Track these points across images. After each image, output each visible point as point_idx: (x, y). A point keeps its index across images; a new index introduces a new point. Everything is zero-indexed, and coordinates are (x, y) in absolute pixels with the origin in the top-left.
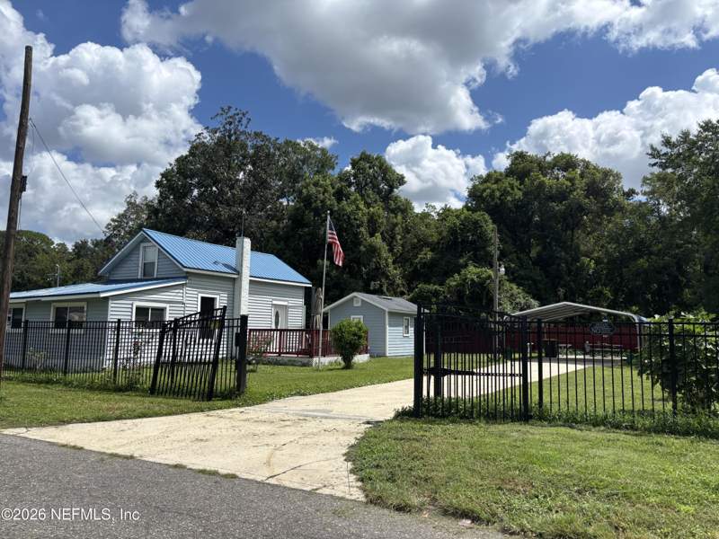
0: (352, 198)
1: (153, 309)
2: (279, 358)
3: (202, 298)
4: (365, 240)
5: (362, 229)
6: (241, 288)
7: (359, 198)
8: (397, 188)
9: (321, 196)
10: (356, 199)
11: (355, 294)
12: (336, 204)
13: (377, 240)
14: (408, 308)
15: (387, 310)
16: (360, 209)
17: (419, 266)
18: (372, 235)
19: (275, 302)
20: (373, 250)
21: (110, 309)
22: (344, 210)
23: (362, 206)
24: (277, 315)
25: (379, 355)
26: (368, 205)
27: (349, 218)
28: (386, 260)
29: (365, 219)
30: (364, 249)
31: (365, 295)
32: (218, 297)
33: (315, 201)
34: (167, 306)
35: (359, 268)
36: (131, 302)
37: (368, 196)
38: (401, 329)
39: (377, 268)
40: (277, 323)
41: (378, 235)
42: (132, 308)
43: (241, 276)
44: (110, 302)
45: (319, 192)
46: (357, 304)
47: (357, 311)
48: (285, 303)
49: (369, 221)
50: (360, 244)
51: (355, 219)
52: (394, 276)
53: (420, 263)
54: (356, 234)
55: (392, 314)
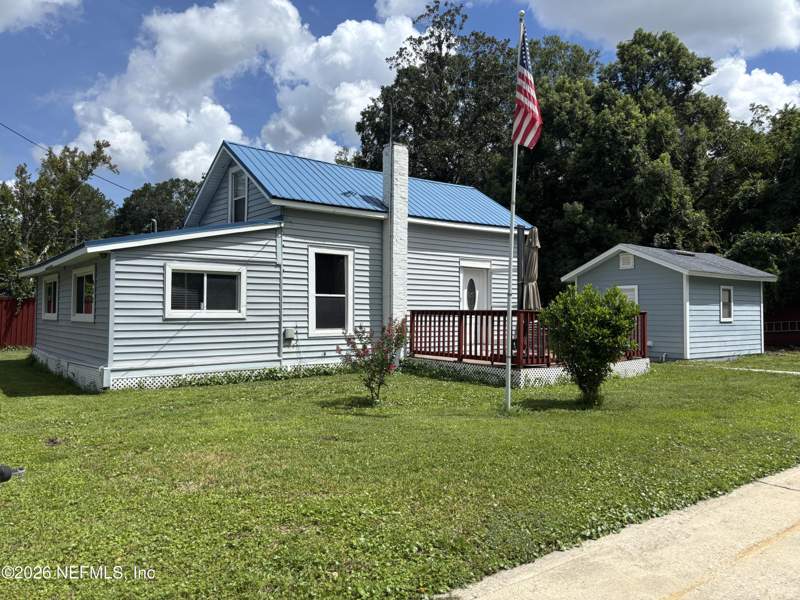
0: (620, 102)
1: (212, 276)
2: (459, 366)
3: (318, 256)
4: (643, 164)
5: (638, 148)
6: (391, 236)
7: (631, 100)
8: (698, 81)
9: (567, 104)
10: (626, 103)
11: (620, 247)
12: (593, 115)
13: (664, 163)
14: (729, 269)
15: (686, 273)
16: (633, 117)
17: (741, 204)
18: (654, 157)
19: (464, 263)
20: (657, 181)
21: (113, 276)
22: (604, 121)
23: (636, 112)
24: (471, 287)
25: (670, 356)
26: (646, 111)
27: (614, 133)
28: (682, 197)
29: (643, 132)
30: (641, 180)
31: (641, 248)
32: (350, 254)
33: (558, 114)
34: (243, 270)
35: (634, 214)
36: (161, 263)
37: (647, 98)
38: (715, 309)
39: (666, 211)
40: (471, 300)
41: (666, 155)
42: (164, 274)
43: (392, 217)
44: (113, 262)
45: (564, 99)
46: (626, 265)
47: (627, 277)
48: (486, 265)
49: (648, 136)
50: (633, 173)
51: (625, 133)
52: (697, 222)
53: (743, 198)
54: (626, 159)
55: (695, 280)
